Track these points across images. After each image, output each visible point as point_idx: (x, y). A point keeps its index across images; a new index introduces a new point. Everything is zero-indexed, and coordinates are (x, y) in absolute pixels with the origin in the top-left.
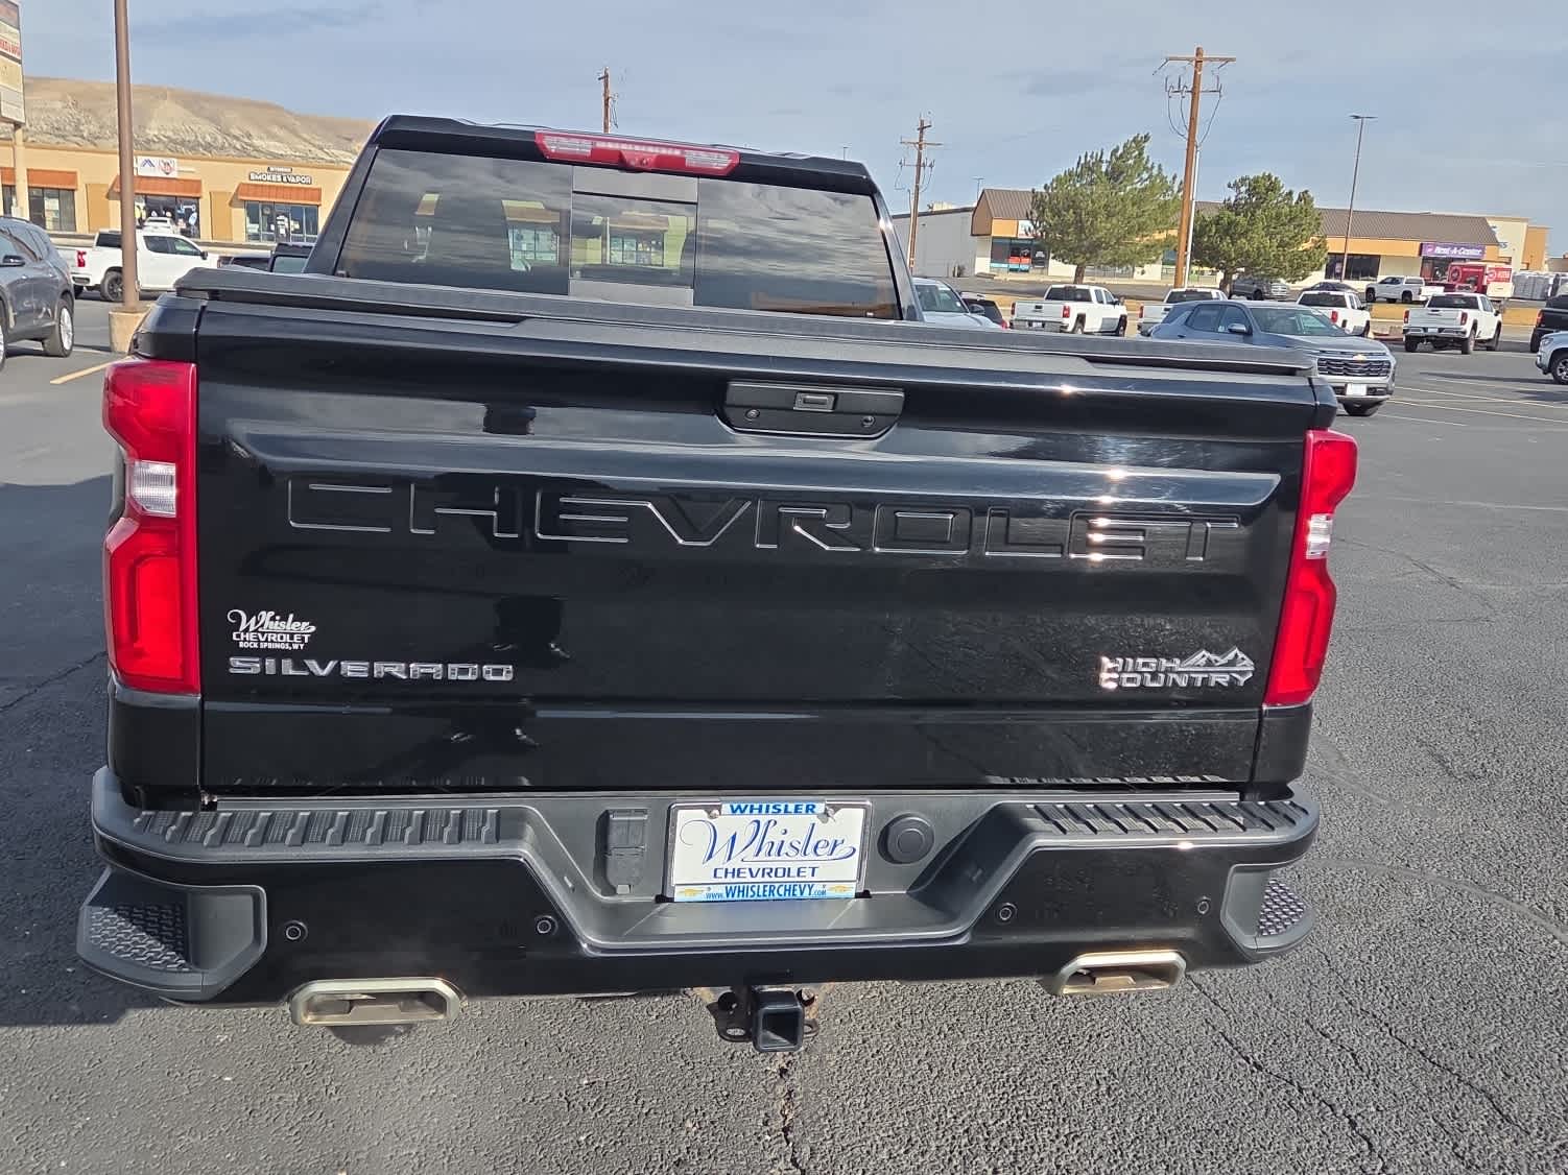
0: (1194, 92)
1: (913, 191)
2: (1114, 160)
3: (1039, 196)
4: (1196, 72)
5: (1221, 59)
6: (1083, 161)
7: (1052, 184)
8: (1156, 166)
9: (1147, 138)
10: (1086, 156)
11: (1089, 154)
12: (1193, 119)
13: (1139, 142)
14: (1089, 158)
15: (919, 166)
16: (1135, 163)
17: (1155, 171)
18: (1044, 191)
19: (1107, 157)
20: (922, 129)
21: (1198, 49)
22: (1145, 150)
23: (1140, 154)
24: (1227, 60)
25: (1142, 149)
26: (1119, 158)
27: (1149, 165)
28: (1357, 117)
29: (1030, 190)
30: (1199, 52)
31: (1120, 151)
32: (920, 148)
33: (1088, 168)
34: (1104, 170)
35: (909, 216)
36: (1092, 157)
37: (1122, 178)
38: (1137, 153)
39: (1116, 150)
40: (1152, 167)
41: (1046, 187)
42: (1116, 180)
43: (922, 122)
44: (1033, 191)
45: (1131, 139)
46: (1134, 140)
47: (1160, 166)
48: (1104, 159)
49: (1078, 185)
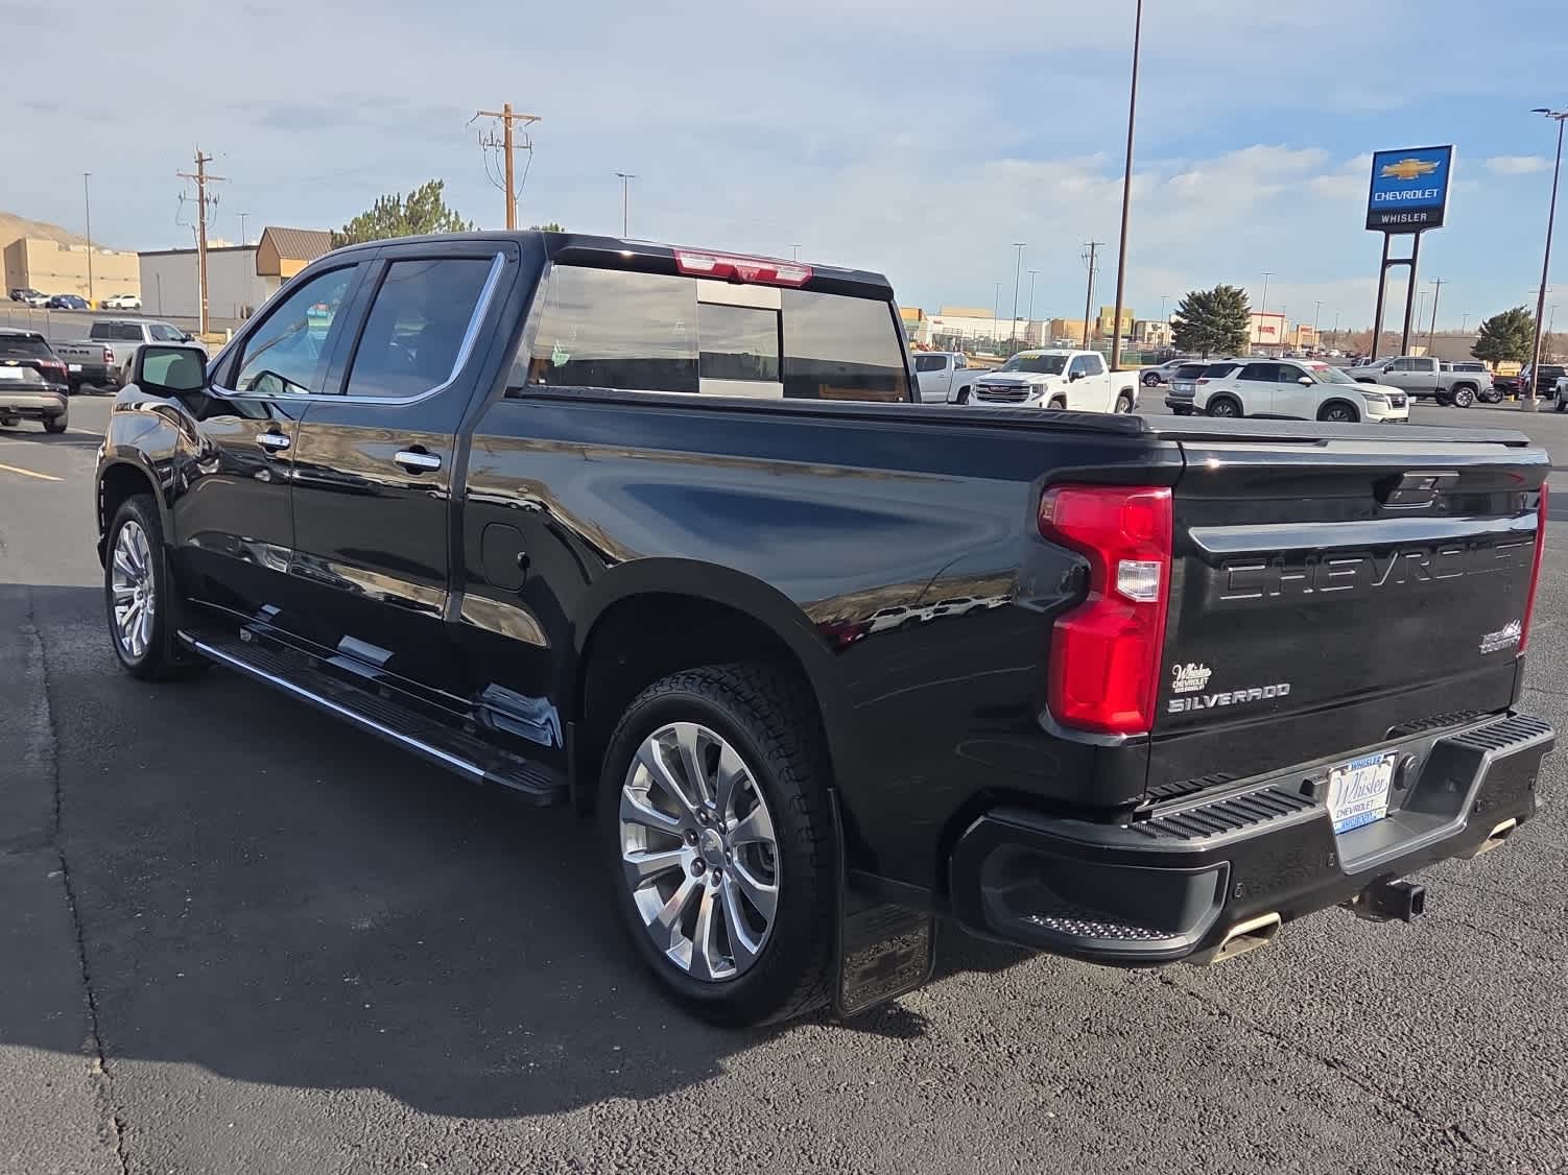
0: (507, 146)
1: (198, 226)
2: (411, 204)
3: (338, 238)
4: (506, 129)
5: (529, 118)
6: (380, 204)
7: (351, 226)
8: (453, 212)
9: (441, 185)
10: (383, 200)
11: (386, 198)
12: (509, 172)
13: (435, 188)
14: (386, 202)
15: (202, 200)
16: (432, 208)
17: (452, 218)
18: (343, 232)
19: (403, 202)
20: (201, 162)
21: (506, 106)
22: (441, 196)
23: (437, 200)
24: (533, 119)
25: (438, 194)
26: (416, 202)
27: (447, 212)
28: (621, 176)
29: (329, 231)
30: (507, 109)
31: (417, 196)
32: (201, 181)
33: (386, 211)
34: (402, 214)
35: (196, 251)
36: (389, 200)
37: (420, 224)
38: (433, 199)
39: (413, 195)
40: (450, 214)
41: (345, 229)
42: (415, 224)
43: (200, 154)
44: (332, 233)
45: (426, 185)
46: (429, 186)
47: (456, 213)
48: (401, 203)
49: (378, 228)
